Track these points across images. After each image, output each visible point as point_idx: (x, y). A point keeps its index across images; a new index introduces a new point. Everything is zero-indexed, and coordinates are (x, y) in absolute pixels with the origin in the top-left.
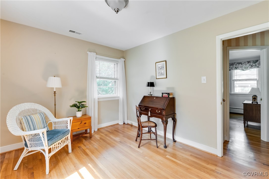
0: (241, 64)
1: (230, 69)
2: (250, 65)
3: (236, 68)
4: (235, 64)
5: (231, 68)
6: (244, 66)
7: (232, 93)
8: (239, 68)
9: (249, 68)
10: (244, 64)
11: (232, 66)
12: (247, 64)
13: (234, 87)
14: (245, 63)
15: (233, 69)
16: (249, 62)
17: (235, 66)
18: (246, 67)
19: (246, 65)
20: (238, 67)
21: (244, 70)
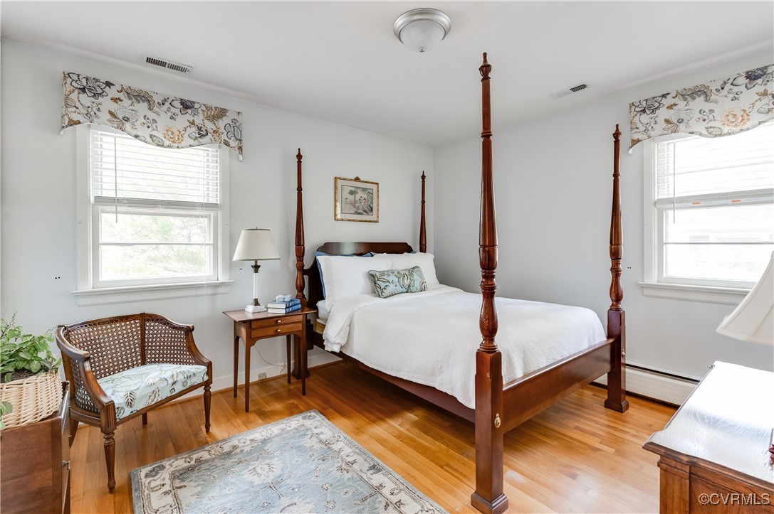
0: (702, 98)
1: (636, 137)
2: (765, 94)
3: (673, 126)
4: (668, 101)
5: (642, 128)
6: (723, 104)
7: (648, 281)
8: (691, 123)
9: (756, 118)
10: (725, 92)
11: (645, 118)
12: (743, 88)
13: (661, 244)
14: (728, 86)
15: (652, 133)
16: (757, 78)
17: (663, 113)
18: (739, 113)
19: (734, 99)
20: (681, 121)
21: (726, 129)
